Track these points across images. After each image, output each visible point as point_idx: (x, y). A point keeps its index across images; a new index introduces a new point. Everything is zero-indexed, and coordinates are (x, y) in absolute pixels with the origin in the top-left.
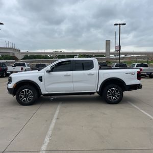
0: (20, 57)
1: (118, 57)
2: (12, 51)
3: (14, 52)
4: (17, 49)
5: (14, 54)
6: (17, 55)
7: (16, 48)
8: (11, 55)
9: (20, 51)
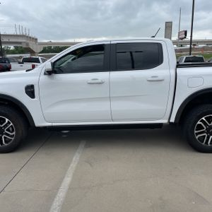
0: (37, 49)
1: (189, 46)
2: (24, 41)
3: (28, 41)
4: (33, 37)
5: (27, 44)
6: (32, 46)
7: (30, 35)
8: (24, 46)
9: (36, 39)
